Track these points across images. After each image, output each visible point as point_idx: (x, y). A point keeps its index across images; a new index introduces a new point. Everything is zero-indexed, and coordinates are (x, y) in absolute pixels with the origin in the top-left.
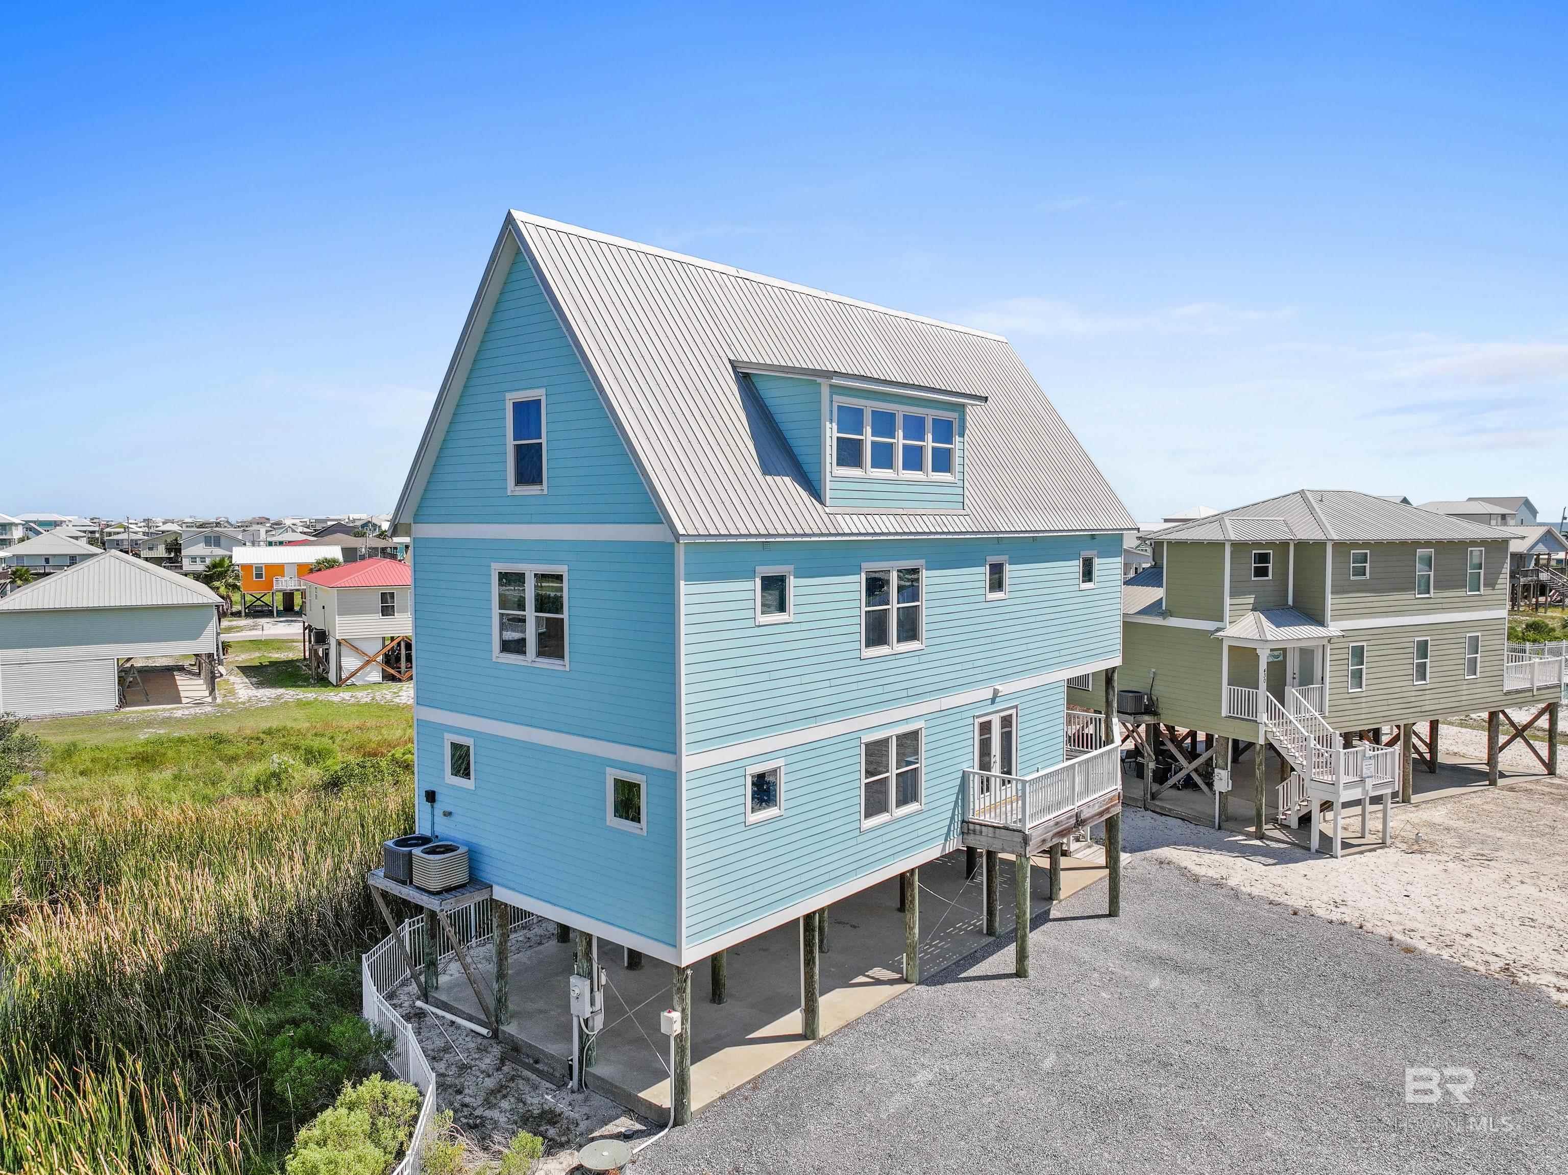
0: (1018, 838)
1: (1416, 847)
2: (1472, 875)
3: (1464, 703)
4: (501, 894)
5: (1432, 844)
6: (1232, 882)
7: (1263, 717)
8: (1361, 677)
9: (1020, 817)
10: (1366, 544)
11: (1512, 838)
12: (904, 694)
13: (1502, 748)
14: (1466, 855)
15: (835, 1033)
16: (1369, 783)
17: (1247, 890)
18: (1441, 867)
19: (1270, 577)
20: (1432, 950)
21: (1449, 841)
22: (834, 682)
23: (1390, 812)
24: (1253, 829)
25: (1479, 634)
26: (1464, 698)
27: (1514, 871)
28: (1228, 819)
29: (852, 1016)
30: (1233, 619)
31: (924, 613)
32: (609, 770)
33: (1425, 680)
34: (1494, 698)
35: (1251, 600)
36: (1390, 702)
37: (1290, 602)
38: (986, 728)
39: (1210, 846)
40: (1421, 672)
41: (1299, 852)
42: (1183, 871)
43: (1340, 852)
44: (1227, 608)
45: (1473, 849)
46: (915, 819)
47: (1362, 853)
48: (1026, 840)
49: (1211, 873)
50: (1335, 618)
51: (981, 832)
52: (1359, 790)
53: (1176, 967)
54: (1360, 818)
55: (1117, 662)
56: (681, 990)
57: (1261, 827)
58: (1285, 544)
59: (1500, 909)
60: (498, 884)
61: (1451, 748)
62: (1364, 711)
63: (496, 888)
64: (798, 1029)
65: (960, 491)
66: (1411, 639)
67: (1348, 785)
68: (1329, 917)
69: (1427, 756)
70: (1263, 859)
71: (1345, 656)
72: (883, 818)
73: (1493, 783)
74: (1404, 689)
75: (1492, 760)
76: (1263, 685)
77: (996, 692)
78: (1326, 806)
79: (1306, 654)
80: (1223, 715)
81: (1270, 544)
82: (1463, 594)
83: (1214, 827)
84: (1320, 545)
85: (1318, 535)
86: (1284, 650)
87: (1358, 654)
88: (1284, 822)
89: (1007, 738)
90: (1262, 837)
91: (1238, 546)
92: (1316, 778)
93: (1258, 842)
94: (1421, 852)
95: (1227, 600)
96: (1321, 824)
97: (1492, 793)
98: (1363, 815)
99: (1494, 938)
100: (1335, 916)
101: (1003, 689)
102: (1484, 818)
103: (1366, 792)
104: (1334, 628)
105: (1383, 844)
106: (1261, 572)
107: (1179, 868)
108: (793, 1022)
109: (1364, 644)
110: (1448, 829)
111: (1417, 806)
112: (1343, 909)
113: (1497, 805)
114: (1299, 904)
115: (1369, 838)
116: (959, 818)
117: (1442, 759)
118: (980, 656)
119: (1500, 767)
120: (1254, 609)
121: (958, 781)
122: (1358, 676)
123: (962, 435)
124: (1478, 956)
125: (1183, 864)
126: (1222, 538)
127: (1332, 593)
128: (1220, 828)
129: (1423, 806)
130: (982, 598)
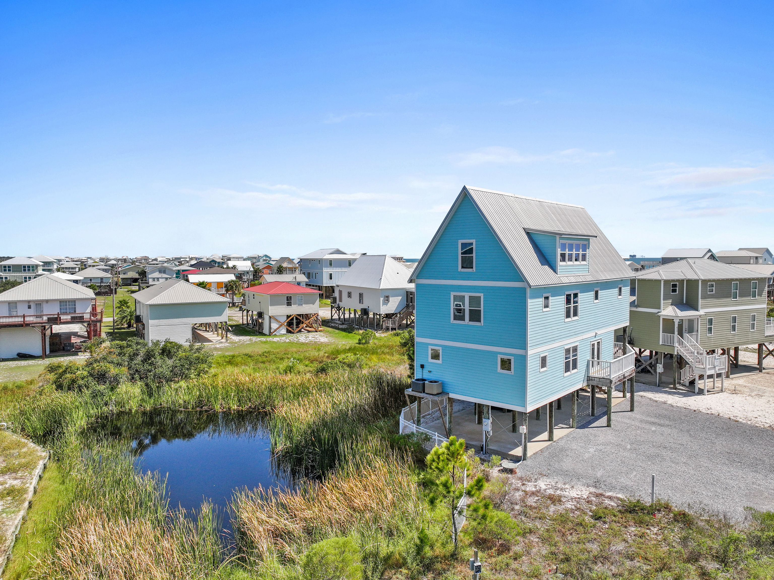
0: (608, 381)
1: (734, 392)
2: (756, 401)
3: (750, 340)
4: (452, 396)
5: (740, 391)
6: (669, 402)
7: (676, 345)
8: (711, 330)
9: (609, 374)
10: (714, 280)
11: (769, 389)
12: (574, 333)
13: (764, 358)
14: (753, 394)
15: (558, 440)
16: (717, 368)
17: (675, 405)
18: (744, 398)
19: (677, 293)
20: (744, 422)
21: (746, 390)
22: (559, 329)
23: (724, 380)
24: (672, 386)
25: (755, 314)
26: (750, 338)
27: (771, 399)
28: (662, 383)
29: (561, 436)
30: (664, 308)
31: (579, 307)
32: (499, 355)
33: (735, 331)
34: (761, 339)
35: (670, 301)
36: (722, 339)
37: (685, 302)
38: (593, 345)
39: (657, 392)
40: (734, 328)
41: (691, 393)
42: (650, 399)
43: (706, 393)
44: (662, 304)
45: (756, 393)
46: (576, 374)
47: (714, 394)
48: (611, 382)
49: (660, 400)
50: (702, 308)
51: (594, 380)
52: (714, 370)
53: (659, 425)
54: (712, 383)
55: (628, 324)
56: (525, 420)
57: (675, 385)
58: (683, 280)
59: (767, 411)
60: (451, 393)
61: (742, 359)
62: (712, 343)
63: (450, 394)
64: (547, 438)
65: (588, 267)
66: (730, 316)
67: (709, 369)
68: (707, 412)
69: (735, 362)
70: (678, 396)
71: (706, 322)
72: (568, 373)
73: (761, 371)
74: (727, 335)
75: (760, 363)
76: (676, 333)
77: (596, 333)
78: (701, 377)
79: (691, 322)
80: (660, 344)
81: (678, 281)
82: (750, 299)
83: (656, 386)
84: (697, 281)
85: (695, 277)
86: (682, 320)
87: (711, 321)
88: (683, 384)
89: (598, 349)
90: (676, 389)
91: (666, 282)
92: (697, 366)
93: (674, 391)
94: (736, 394)
95: (662, 302)
96: (700, 384)
97: (761, 375)
98: (714, 382)
99: (766, 418)
100: (709, 412)
101: (599, 332)
102: (758, 383)
103: (716, 371)
104: (702, 312)
105: (722, 391)
106: (674, 291)
107: (649, 398)
108: (545, 436)
109: (713, 317)
110: (745, 386)
111: (732, 379)
112: (711, 410)
113: (763, 379)
114: (695, 409)
115: (716, 389)
116: (586, 375)
117: (740, 363)
118: (592, 322)
119: (763, 366)
120: (672, 305)
121: (586, 363)
122: (710, 330)
123: (589, 249)
124: (760, 423)
125: (650, 397)
126: (660, 278)
127: (701, 299)
128: (659, 386)
129: (735, 379)
130: (593, 302)
